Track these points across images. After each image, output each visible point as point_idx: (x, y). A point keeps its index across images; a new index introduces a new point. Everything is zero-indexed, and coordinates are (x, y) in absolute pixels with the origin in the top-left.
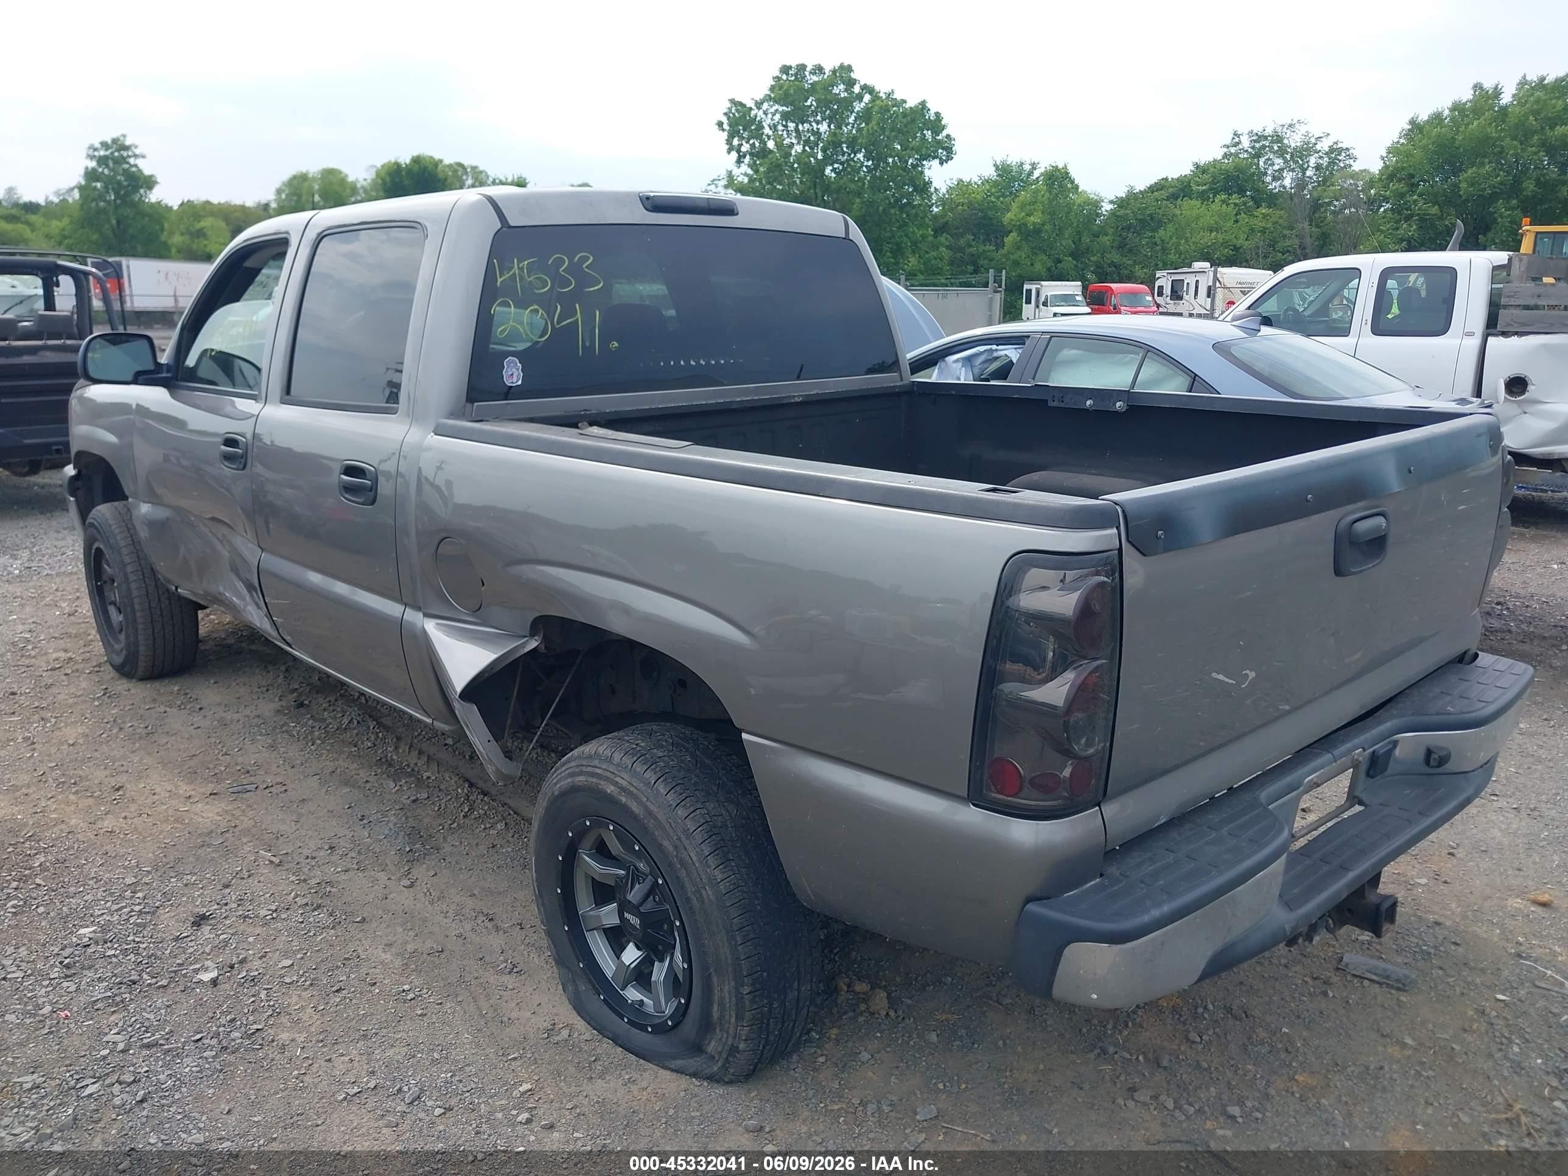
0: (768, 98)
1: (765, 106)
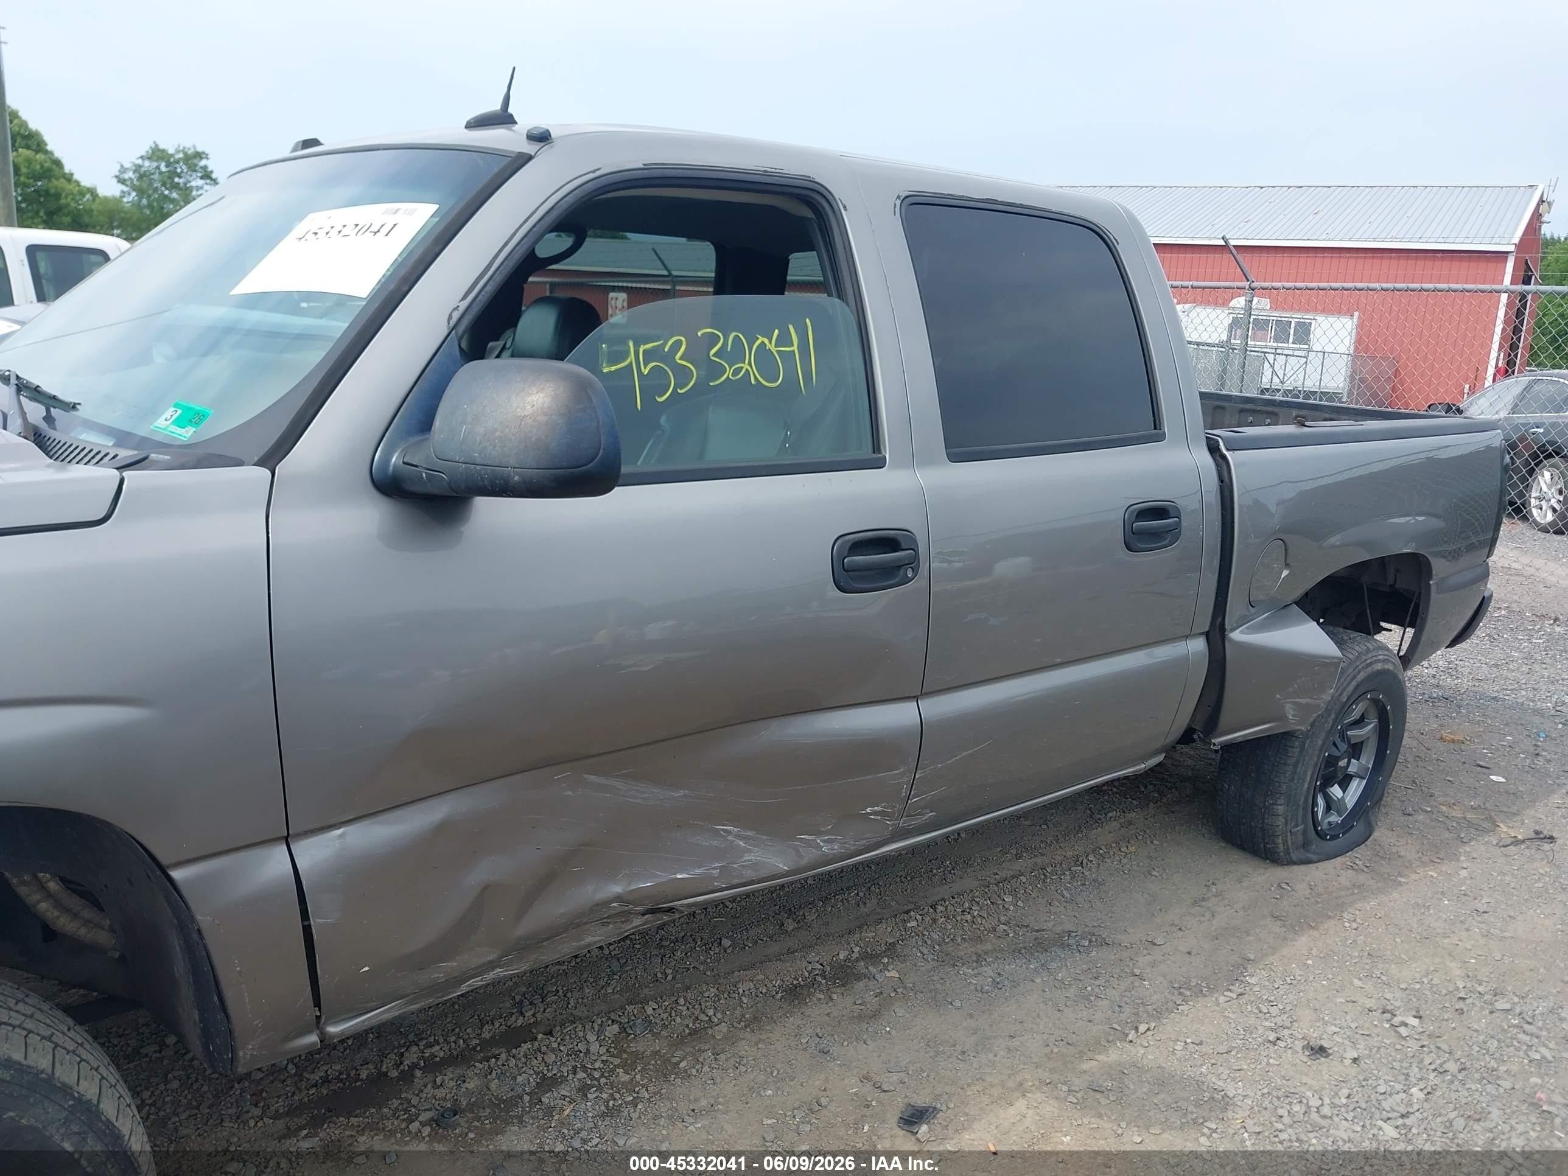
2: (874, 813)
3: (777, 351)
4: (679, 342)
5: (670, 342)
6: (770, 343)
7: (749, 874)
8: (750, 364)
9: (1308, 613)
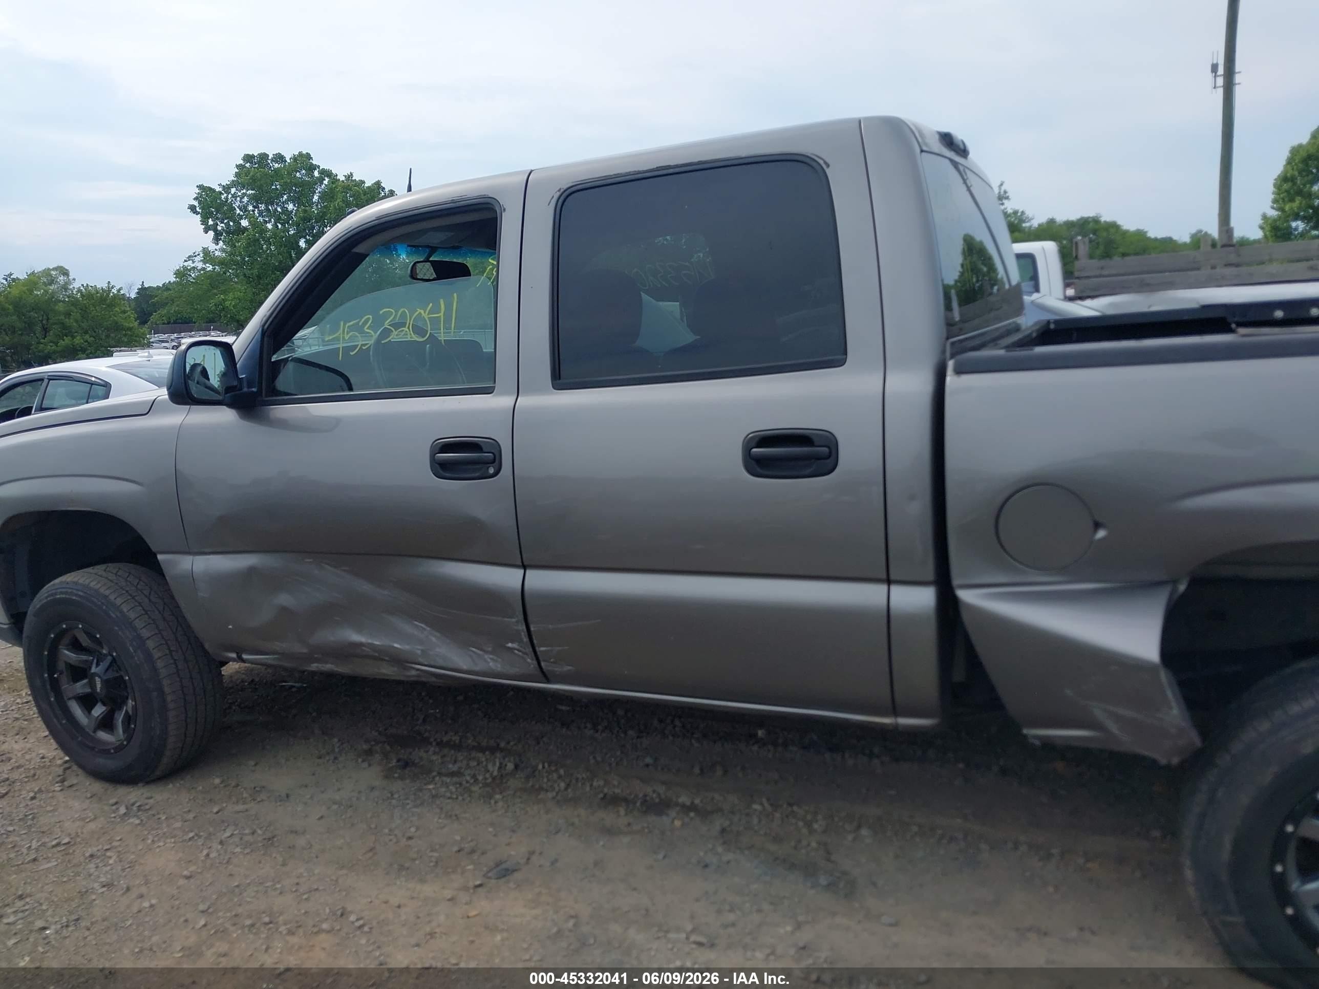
0: (233, 184)
1: (233, 190)
2: (514, 649)
3: (429, 318)
4: (368, 319)
5: (363, 320)
6: (425, 312)
8: (409, 328)
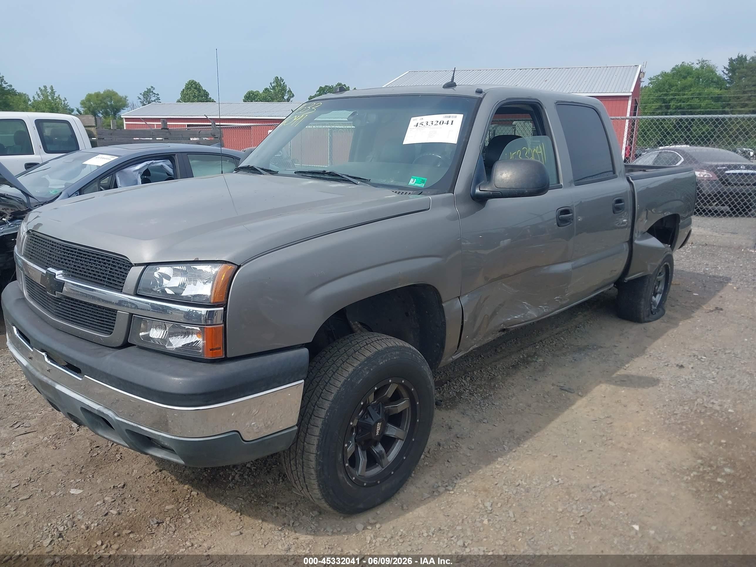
2: (557, 299)
3: (538, 153)
5: (518, 152)
6: (536, 151)
7: (529, 318)
8: (533, 157)
9: (651, 234)
